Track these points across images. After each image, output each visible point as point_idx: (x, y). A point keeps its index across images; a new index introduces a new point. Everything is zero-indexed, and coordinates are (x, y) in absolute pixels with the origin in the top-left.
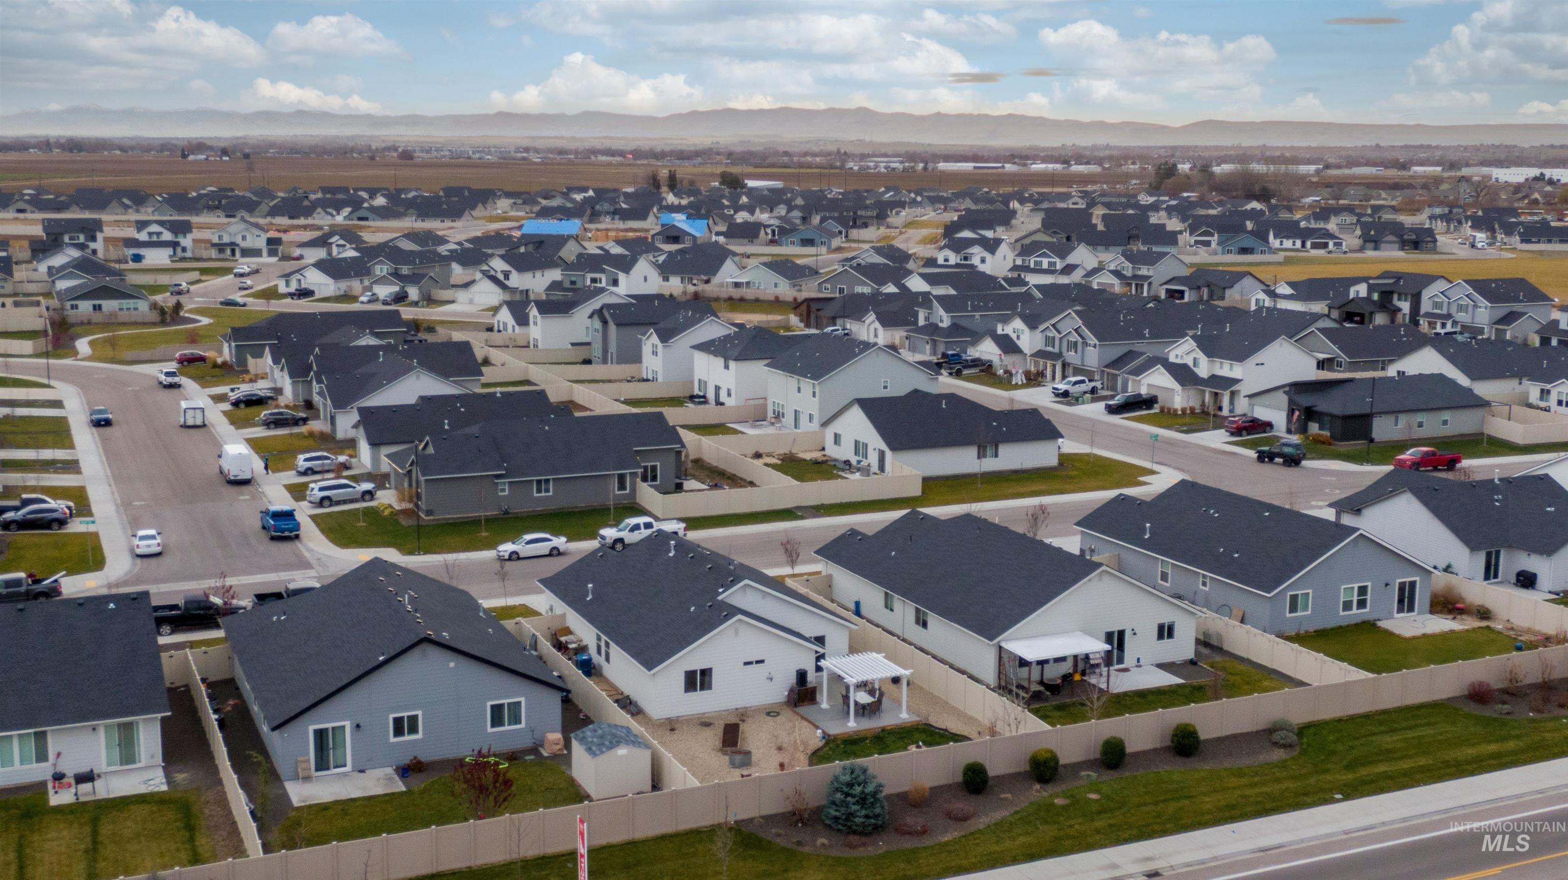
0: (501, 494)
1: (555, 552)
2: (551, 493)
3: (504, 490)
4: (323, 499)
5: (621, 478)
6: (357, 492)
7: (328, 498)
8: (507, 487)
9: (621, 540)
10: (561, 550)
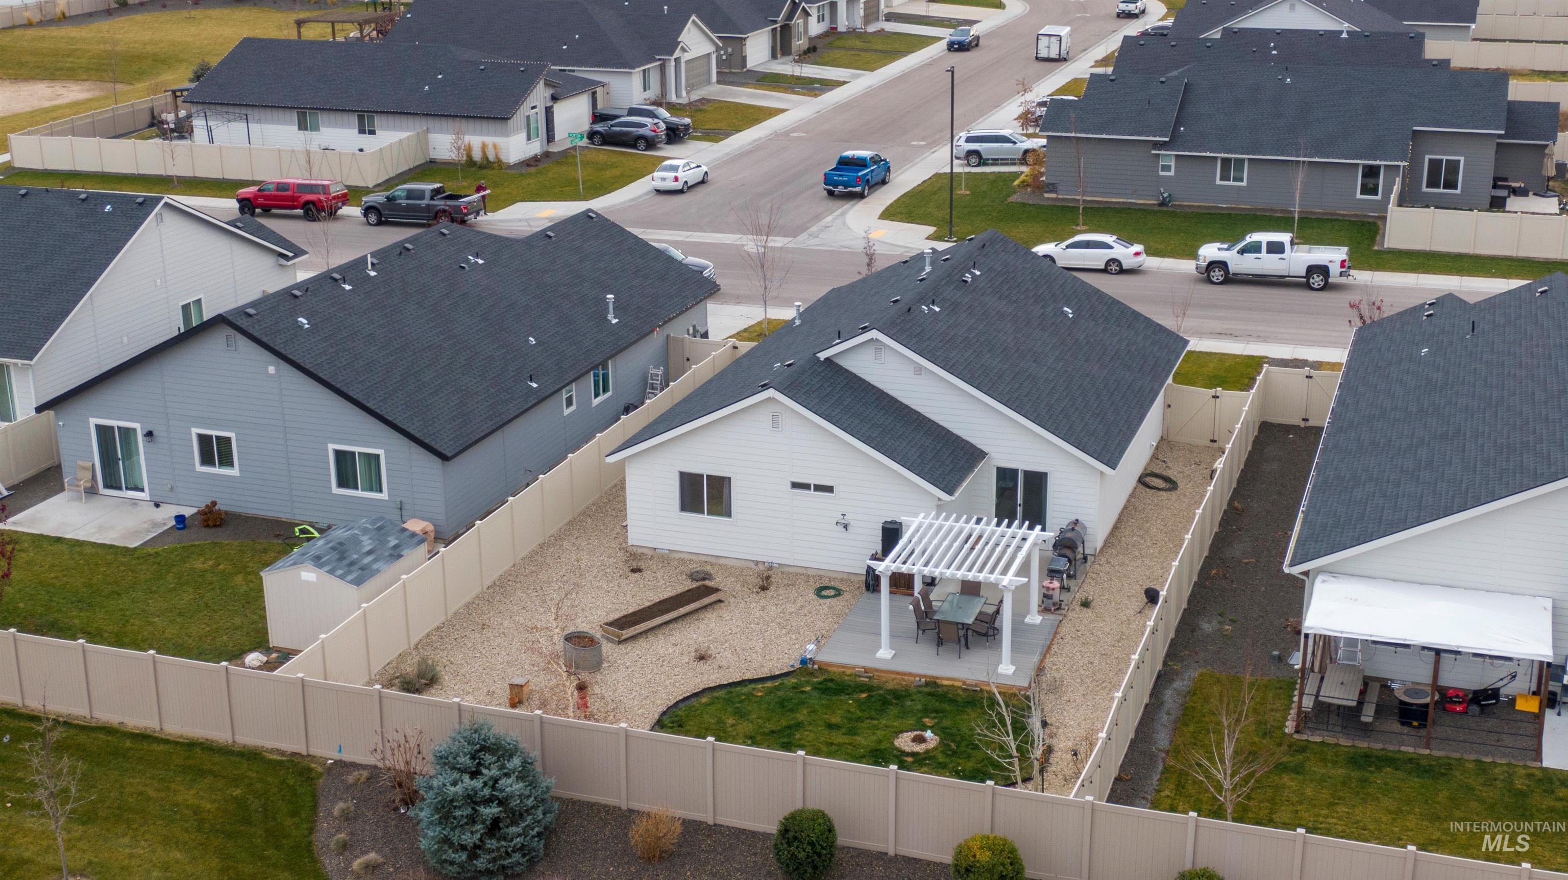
0: (1161, 173)
1: (1114, 267)
2: (1244, 183)
3: (1166, 168)
4: (970, 153)
5: (1371, 172)
6: (1019, 149)
7: (976, 153)
8: (1173, 164)
9: (1223, 265)
10: (1124, 267)
